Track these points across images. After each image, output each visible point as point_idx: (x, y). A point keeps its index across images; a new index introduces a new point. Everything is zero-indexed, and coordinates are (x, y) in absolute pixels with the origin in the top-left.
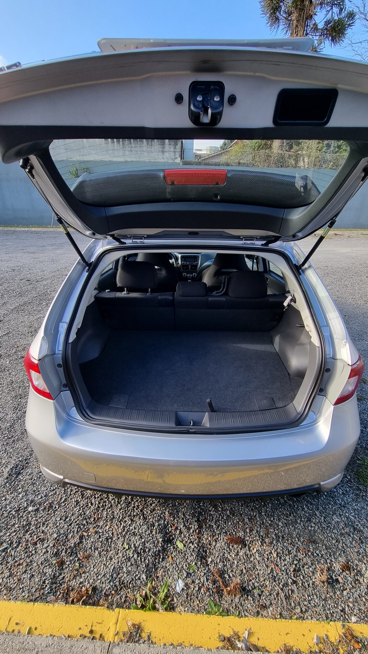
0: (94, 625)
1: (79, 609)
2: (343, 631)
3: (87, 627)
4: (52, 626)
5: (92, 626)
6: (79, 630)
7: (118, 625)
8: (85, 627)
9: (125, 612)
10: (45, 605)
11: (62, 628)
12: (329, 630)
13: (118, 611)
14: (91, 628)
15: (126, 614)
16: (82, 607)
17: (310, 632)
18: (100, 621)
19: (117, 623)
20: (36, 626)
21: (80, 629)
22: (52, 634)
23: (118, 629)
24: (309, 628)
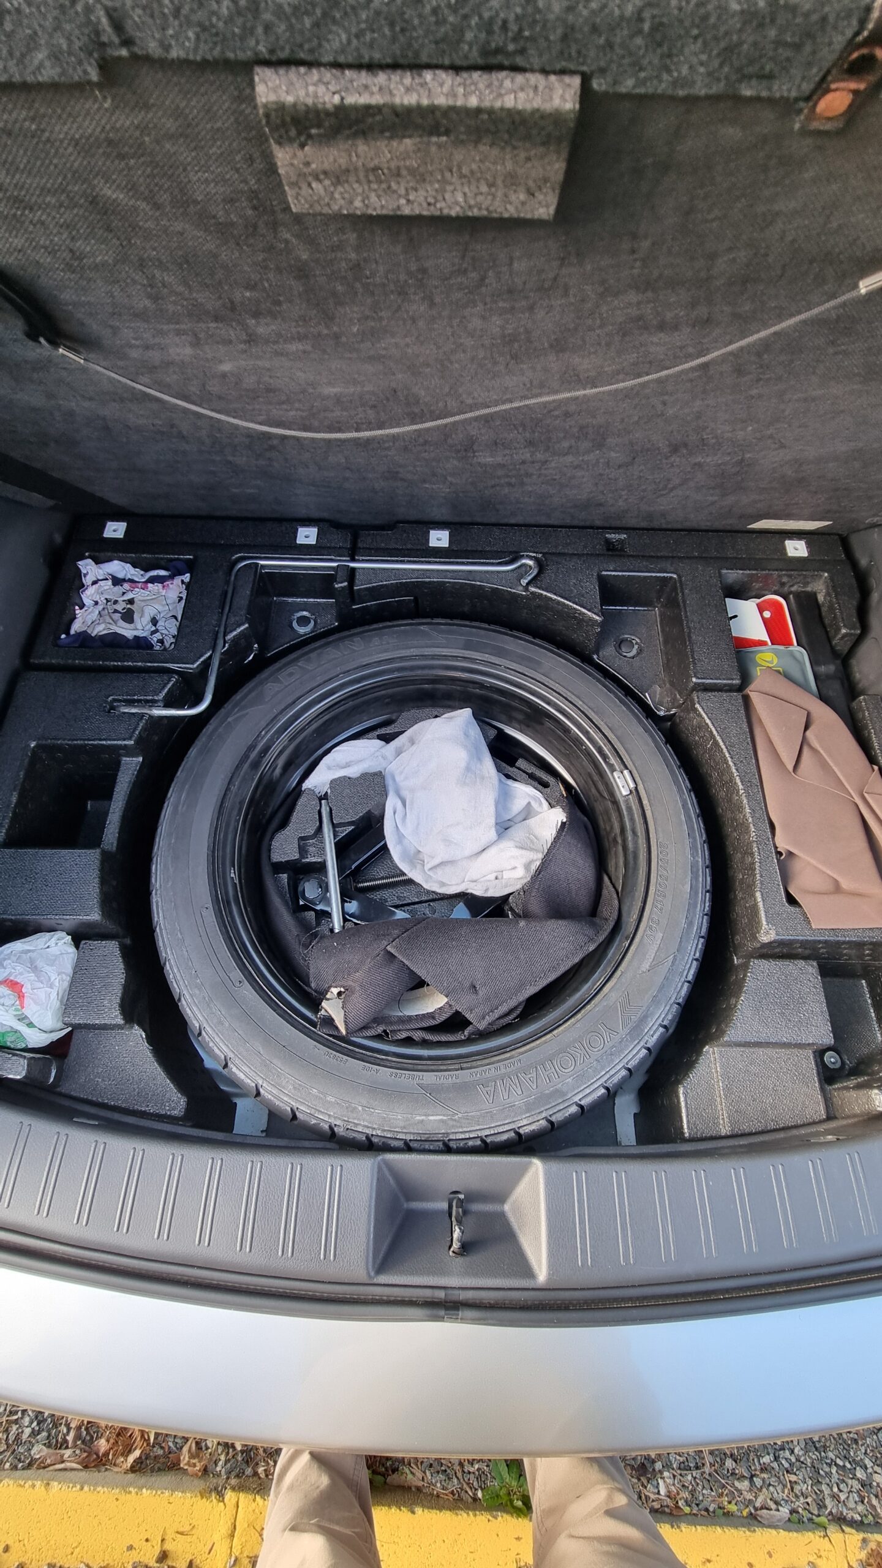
0: (168, 1537)
1: (123, 1497)
2: (863, 1555)
3: (149, 1544)
4: (52, 1542)
5: (163, 1540)
6: (128, 1550)
7: (235, 1539)
8: (145, 1543)
9: (254, 1505)
10: (23, 1486)
11: (81, 1547)
12: (822, 1553)
13: (234, 1501)
14: (162, 1546)
15: (257, 1510)
16: (130, 1492)
17: (771, 1556)
18: (187, 1528)
19: (232, 1536)
20: (8, 1542)
21: (130, 1548)
22: (54, 1561)
23: (236, 1552)
24: (769, 1548)
